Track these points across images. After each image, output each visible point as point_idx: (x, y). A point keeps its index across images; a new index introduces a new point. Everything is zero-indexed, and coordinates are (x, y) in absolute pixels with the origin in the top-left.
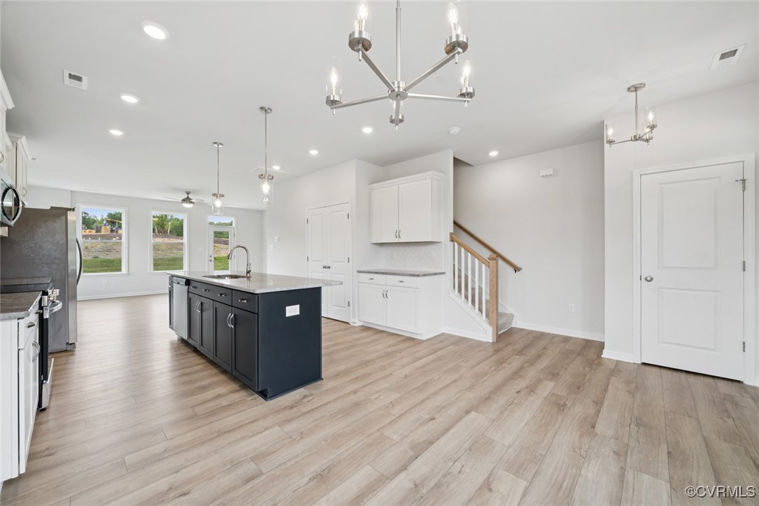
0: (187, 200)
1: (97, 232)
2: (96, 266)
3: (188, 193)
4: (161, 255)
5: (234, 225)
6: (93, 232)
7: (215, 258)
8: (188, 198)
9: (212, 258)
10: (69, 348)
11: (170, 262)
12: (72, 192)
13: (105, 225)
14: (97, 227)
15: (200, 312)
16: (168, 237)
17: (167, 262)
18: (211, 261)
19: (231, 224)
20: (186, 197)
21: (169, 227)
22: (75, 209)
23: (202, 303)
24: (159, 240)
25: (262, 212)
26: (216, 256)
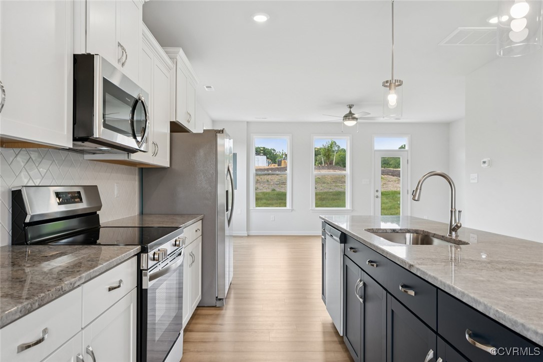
0: (349, 116)
1: (278, 166)
2: (272, 199)
3: (350, 107)
4: (324, 188)
5: (407, 148)
6: (276, 166)
7: (382, 194)
8: (350, 113)
9: (379, 194)
10: (218, 304)
11: (334, 197)
12: (247, 122)
13: (284, 160)
14: (279, 161)
15: (361, 300)
16: (334, 168)
17: (332, 197)
18: (377, 197)
19: (403, 147)
20: (348, 112)
21: (335, 158)
22: (224, 131)
23: (364, 284)
24: (325, 172)
25: (447, 126)
26: (383, 190)
